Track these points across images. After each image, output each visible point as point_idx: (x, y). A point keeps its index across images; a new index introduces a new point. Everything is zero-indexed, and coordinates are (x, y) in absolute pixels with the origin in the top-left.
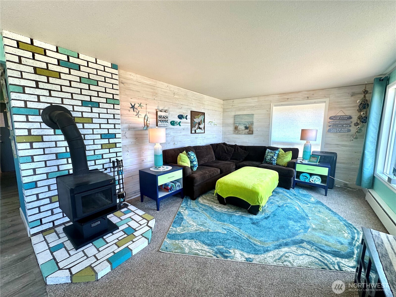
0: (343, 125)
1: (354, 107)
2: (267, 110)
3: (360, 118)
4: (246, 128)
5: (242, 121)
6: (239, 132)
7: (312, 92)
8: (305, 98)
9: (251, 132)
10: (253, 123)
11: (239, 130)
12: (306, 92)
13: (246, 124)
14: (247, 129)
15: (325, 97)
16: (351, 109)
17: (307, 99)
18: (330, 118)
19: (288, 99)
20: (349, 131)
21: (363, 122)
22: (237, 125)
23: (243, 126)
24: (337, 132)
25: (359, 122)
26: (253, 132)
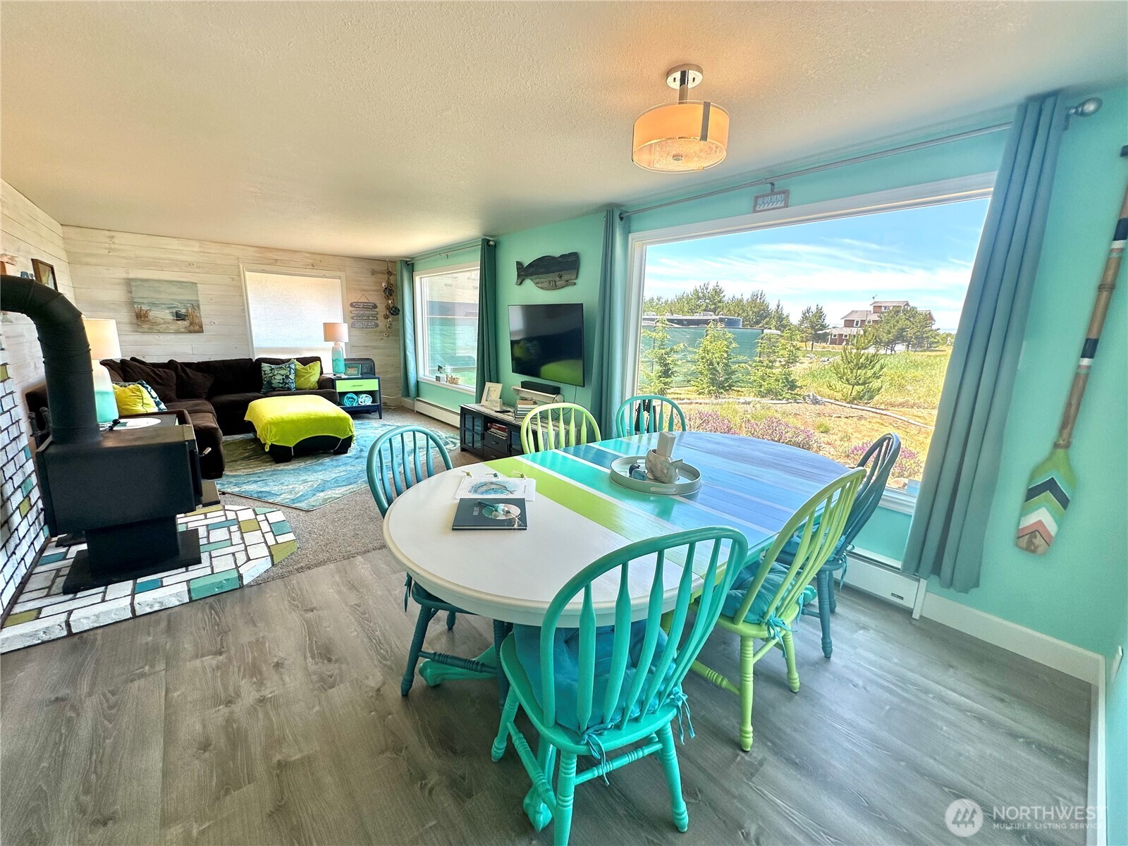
0: (369, 317)
1: (376, 291)
2: (232, 278)
3: (388, 308)
4: (179, 317)
5: (160, 299)
6: (157, 327)
7: (318, 257)
8: (308, 265)
9: (197, 328)
10: (198, 307)
11: (153, 321)
12: (308, 255)
13: (175, 307)
14: (183, 320)
15: (339, 270)
16: (373, 293)
17: (312, 267)
18: (352, 305)
19: (276, 260)
20: (377, 325)
21: (392, 314)
22: (145, 308)
23: (168, 311)
24: (363, 328)
25: (388, 313)
26: (202, 327)
